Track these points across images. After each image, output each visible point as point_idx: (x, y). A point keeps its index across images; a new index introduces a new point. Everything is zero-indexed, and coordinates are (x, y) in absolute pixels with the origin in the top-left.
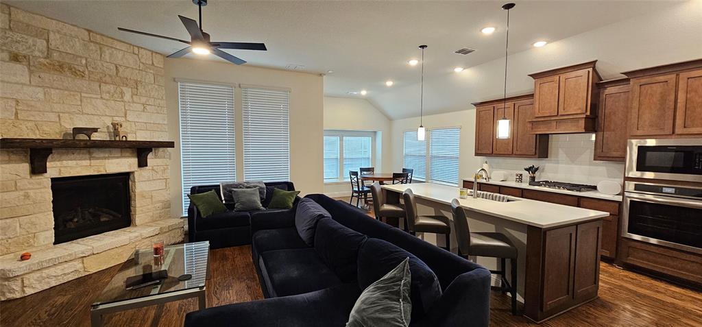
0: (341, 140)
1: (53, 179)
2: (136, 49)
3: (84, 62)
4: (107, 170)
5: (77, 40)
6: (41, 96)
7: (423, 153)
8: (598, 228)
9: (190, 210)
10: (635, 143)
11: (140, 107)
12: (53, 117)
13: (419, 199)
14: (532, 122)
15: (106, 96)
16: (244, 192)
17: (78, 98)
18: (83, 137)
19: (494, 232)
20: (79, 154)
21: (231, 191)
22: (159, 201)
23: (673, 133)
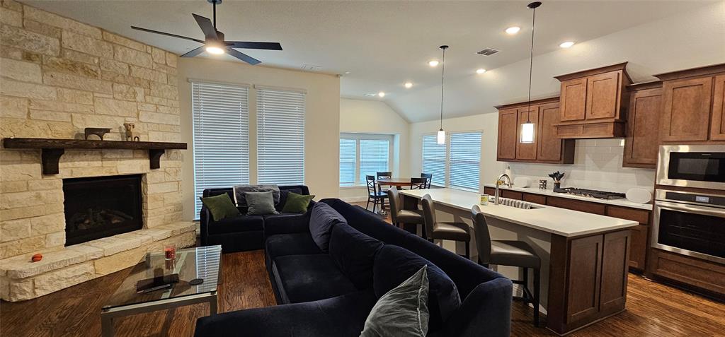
0: (358, 144)
1: (65, 181)
2: (149, 48)
3: (96, 61)
4: (119, 171)
5: (89, 39)
6: (53, 95)
7: (444, 157)
8: (627, 238)
9: (203, 214)
10: (667, 149)
11: (152, 107)
12: (65, 117)
13: (438, 205)
14: (558, 127)
15: (118, 96)
16: (257, 196)
17: (90, 97)
18: (95, 137)
19: (516, 240)
20: (91, 155)
21: (244, 195)
22: (171, 204)
23: (708, 139)
